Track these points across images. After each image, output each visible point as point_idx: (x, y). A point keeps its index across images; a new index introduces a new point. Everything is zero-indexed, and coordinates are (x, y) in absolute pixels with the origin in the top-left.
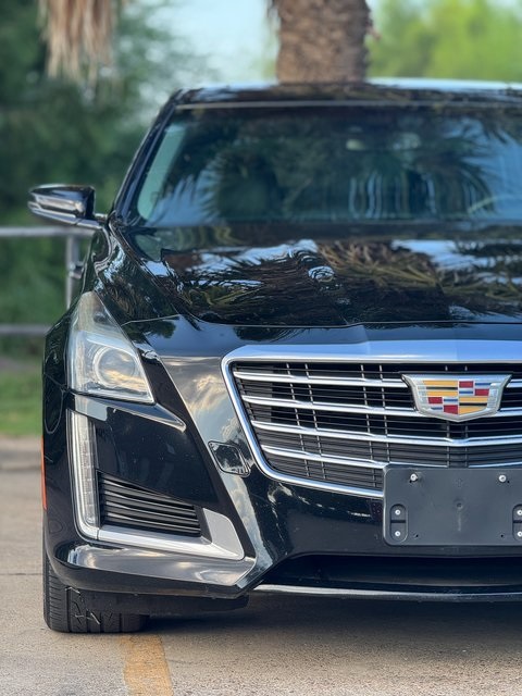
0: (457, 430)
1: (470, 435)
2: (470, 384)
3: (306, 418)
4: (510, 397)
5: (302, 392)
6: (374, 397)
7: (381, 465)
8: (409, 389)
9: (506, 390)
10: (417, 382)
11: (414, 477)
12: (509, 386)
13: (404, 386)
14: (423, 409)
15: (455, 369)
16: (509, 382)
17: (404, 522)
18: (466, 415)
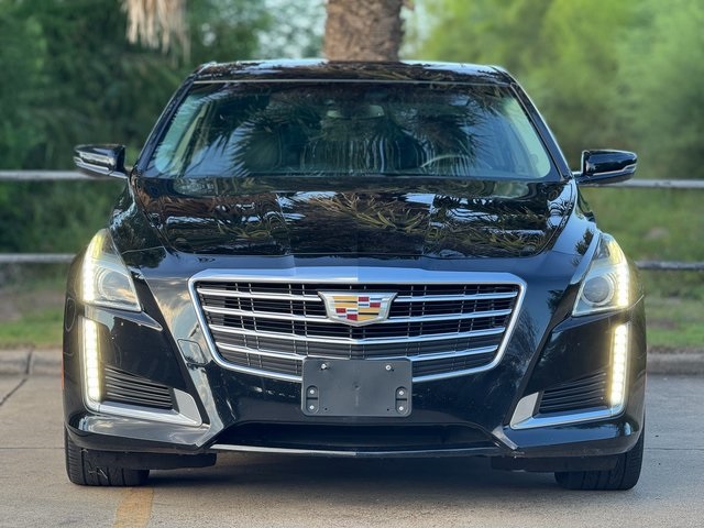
0: (358, 332)
1: (367, 336)
2: (366, 299)
3: (249, 323)
4: (396, 309)
5: (246, 304)
6: (298, 308)
7: (302, 358)
8: (322, 303)
9: (393, 303)
10: (329, 298)
11: (324, 366)
12: (396, 301)
13: (319, 300)
14: (332, 317)
15: (357, 288)
16: (396, 297)
17: (316, 399)
18: (363, 321)
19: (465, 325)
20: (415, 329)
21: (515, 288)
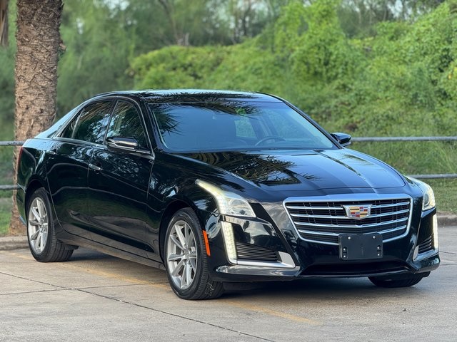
0: (359, 222)
1: (362, 224)
2: (362, 208)
3: (312, 220)
4: (373, 211)
5: (310, 212)
6: (333, 213)
7: (337, 235)
8: (344, 209)
9: (372, 209)
10: (347, 208)
14: (349, 216)
15: (356, 203)
16: (372, 206)
17: (347, 252)
18: (362, 217)
19: (395, 217)
20: (378, 220)
21: (409, 200)
